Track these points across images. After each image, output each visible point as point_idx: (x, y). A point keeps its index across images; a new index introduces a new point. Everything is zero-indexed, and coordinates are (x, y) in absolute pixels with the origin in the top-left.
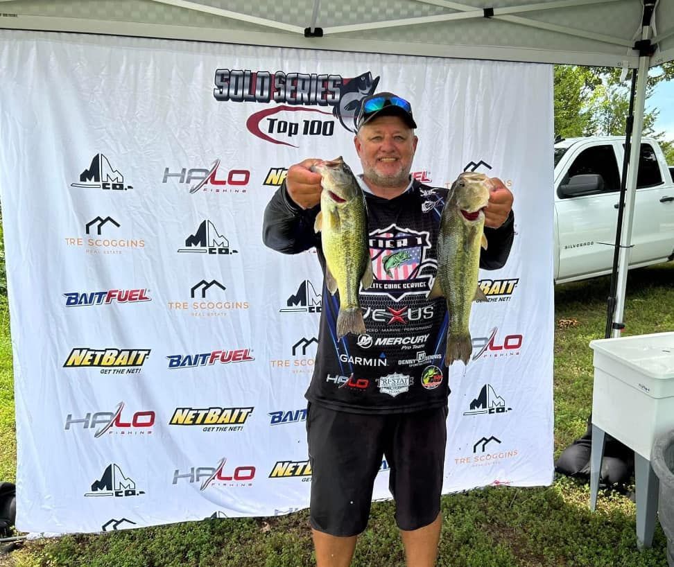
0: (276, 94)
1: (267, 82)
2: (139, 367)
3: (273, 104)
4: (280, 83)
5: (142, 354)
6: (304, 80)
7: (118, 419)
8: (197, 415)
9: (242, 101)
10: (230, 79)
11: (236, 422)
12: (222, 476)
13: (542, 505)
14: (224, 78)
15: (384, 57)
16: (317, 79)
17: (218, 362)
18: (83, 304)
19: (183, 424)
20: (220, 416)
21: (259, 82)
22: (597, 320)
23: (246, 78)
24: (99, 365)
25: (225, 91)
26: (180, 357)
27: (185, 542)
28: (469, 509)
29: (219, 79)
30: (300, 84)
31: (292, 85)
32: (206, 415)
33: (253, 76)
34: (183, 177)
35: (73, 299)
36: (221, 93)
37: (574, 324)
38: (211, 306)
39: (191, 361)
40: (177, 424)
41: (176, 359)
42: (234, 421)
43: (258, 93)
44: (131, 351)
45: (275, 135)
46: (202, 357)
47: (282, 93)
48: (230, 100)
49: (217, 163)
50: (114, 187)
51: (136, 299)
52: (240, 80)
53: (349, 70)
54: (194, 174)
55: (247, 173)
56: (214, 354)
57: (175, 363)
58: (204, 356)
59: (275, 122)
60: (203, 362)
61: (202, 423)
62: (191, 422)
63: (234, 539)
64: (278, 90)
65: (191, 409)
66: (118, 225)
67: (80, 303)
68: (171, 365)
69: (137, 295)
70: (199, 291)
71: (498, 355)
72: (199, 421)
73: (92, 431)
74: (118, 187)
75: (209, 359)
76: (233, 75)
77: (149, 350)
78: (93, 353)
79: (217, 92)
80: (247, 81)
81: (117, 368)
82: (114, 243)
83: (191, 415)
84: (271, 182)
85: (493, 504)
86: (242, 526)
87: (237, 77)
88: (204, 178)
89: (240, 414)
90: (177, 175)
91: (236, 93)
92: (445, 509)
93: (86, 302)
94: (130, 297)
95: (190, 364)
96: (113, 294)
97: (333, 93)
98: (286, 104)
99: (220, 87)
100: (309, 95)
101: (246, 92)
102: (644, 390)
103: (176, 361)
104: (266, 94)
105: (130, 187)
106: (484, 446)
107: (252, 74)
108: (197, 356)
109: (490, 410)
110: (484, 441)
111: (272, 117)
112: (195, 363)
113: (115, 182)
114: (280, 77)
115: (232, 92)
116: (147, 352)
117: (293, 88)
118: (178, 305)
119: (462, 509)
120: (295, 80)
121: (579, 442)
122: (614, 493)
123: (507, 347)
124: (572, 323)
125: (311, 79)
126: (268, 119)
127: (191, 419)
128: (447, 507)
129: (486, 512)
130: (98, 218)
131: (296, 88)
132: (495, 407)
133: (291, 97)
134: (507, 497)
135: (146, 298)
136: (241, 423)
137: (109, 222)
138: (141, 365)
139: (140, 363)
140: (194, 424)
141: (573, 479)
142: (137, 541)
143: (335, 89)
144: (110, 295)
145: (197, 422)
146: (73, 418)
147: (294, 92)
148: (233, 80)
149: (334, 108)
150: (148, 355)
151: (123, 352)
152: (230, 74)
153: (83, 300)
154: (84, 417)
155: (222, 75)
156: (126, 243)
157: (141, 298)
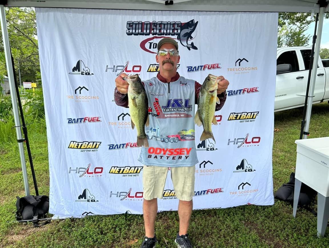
0: (152, 31)
1: (149, 26)
2: (97, 149)
3: (151, 36)
4: (154, 26)
5: (98, 144)
6: (164, 24)
7: (88, 171)
8: (120, 170)
9: (138, 35)
10: (133, 25)
11: (136, 173)
12: (130, 196)
13: (270, 214)
14: (130, 25)
15: (200, 12)
16: (170, 24)
17: (129, 147)
18: (74, 123)
19: (114, 173)
20: (129, 170)
21: (145, 26)
22: (288, 129)
23: (140, 25)
24: (80, 148)
25: (131, 31)
26: (113, 145)
27: (115, 224)
28: (236, 214)
29: (128, 25)
30: (163, 26)
31: (159, 27)
32: (124, 169)
33: (142, 24)
34: (114, 69)
35: (70, 121)
36: (129, 32)
37: (277, 131)
38: (126, 124)
39: (118, 147)
40: (112, 173)
41: (112, 146)
42: (135, 172)
43: (145, 31)
44: (94, 142)
45: (152, 50)
46: (122, 145)
47: (155, 31)
48: (133, 35)
49: (128, 63)
50: (86, 74)
51: (95, 121)
52: (137, 26)
53: (184, 19)
54: (119, 68)
55: (140, 67)
56: (127, 144)
57: (111, 148)
58: (123, 145)
59: (152, 44)
60: (123, 147)
61: (122, 173)
62: (118, 172)
63: (135, 223)
64: (153, 29)
65: (117, 167)
66: (88, 90)
67: (73, 123)
68: (110, 149)
69: (96, 119)
70: (121, 118)
71: (249, 146)
72: (121, 172)
73: (78, 175)
74: (88, 74)
75: (125, 146)
76: (134, 24)
77: (101, 142)
78: (78, 143)
79: (128, 31)
80: (140, 26)
81: (88, 149)
82: (86, 97)
83: (118, 170)
84: (150, 70)
85: (248, 212)
86: (138, 218)
87: (136, 24)
88: (122, 70)
89: (138, 169)
90: (111, 68)
91: (135, 32)
92: (226, 214)
93: (75, 122)
94: (92, 120)
95: (118, 148)
96: (86, 119)
97: (177, 30)
98: (157, 36)
99: (129, 29)
100: (167, 31)
101: (140, 31)
102: (324, 164)
103: (112, 147)
104: (148, 31)
105: (92, 74)
106: (243, 186)
107: (142, 23)
108: (120, 145)
109: (245, 170)
110: (243, 185)
111: (151, 41)
112: (119, 148)
113: (87, 72)
114: (154, 24)
115: (134, 31)
116: (100, 143)
117: (160, 28)
118: (113, 123)
119: (234, 214)
120: (160, 24)
121: (285, 185)
122: (304, 209)
123: (253, 142)
124: (276, 130)
125: (167, 24)
126: (149, 43)
127: (118, 171)
128: (226, 213)
129: (244, 216)
130: (80, 87)
131: (161, 28)
132: (248, 169)
133: (159, 32)
134: (253, 210)
135: (99, 121)
136: (138, 173)
137: (84, 88)
138: (98, 148)
139: (97, 147)
140: (119, 173)
141: (284, 202)
142: (96, 222)
143: (178, 28)
144: (85, 119)
145: (120, 173)
146: (72, 169)
147: (160, 30)
148: (134, 26)
149: (178, 36)
150: (100, 144)
151: (90, 143)
152: (133, 23)
153: (74, 121)
154: (75, 169)
155: (130, 24)
156: (91, 97)
157: (97, 120)
